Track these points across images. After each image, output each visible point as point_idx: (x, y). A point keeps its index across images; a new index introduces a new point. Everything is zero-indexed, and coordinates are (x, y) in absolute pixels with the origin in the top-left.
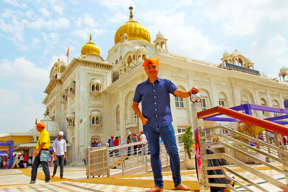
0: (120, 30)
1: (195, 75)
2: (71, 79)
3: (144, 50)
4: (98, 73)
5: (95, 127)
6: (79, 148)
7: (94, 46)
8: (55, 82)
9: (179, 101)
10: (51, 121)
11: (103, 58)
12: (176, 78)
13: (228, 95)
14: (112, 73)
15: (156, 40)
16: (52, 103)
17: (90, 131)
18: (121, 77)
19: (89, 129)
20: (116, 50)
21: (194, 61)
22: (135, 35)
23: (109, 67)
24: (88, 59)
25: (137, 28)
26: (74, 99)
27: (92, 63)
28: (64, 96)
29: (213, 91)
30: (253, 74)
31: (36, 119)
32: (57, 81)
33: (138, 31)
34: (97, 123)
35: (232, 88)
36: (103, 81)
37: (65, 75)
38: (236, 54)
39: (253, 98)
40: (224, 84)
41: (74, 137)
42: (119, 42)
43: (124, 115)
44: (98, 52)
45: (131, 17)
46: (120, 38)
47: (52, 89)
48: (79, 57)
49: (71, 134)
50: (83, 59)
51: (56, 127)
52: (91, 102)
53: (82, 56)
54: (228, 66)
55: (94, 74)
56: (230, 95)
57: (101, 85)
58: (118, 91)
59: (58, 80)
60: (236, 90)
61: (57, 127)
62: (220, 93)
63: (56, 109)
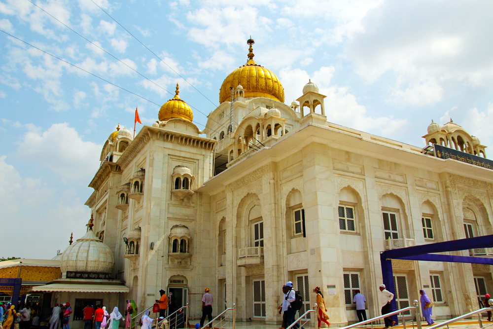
0: (231, 78)
1: (377, 167)
2: (137, 165)
3: (279, 116)
4: (188, 155)
5: (177, 259)
6: (145, 298)
7: (182, 105)
8: (109, 168)
9: (346, 218)
10: (97, 241)
11: (198, 127)
12: (341, 173)
13: (438, 206)
14: (214, 155)
15: (303, 96)
16: (102, 206)
17: (167, 266)
18: (230, 165)
19: (166, 262)
20: (221, 115)
21: (375, 139)
22: (256, 89)
23: (209, 144)
24: (171, 128)
25: (260, 77)
26: (141, 202)
27: (177, 135)
28: (123, 195)
29: (411, 198)
30: (486, 168)
31: (72, 234)
32: (112, 166)
33: (262, 82)
34: (181, 251)
35: (447, 194)
36: (196, 172)
37: (127, 157)
38: (451, 128)
39: (487, 214)
40: (430, 185)
41: (136, 275)
42: (227, 100)
43: (234, 239)
44: (189, 116)
45: (251, 56)
46: (229, 93)
47: (102, 182)
48: (154, 125)
49: (132, 268)
50: (160, 129)
51: (104, 253)
52: (173, 210)
53: (160, 122)
54: (438, 151)
55: (180, 157)
56: (443, 208)
57: (192, 178)
58: (223, 191)
59: (115, 164)
60: (455, 198)
61: (106, 254)
62: (423, 203)
63: (107, 218)
